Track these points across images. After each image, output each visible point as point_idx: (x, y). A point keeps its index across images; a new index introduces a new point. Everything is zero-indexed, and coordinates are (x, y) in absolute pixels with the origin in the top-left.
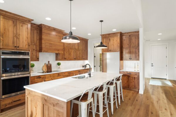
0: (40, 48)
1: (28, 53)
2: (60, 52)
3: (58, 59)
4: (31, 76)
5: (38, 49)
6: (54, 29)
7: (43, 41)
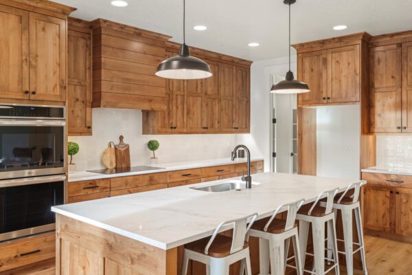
0: (93, 93)
1: (61, 110)
2: (156, 106)
3: (151, 129)
4: (69, 180)
5: (89, 97)
6: (138, 34)
7: (103, 71)
